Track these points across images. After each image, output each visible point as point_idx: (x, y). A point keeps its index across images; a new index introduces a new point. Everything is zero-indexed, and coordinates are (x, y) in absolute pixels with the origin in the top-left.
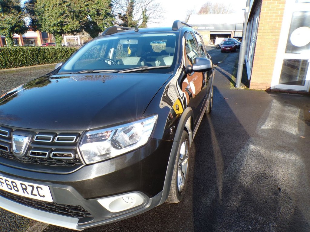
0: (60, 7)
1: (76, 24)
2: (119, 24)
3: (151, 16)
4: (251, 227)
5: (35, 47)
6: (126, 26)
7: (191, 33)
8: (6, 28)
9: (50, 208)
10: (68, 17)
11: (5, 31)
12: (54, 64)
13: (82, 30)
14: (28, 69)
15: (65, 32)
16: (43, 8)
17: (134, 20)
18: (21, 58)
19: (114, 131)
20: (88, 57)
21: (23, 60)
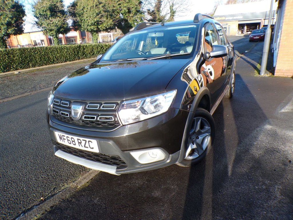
0: (96, 8)
1: (110, 22)
2: (148, 20)
3: (178, 10)
4: (257, 187)
5: (76, 45)
6: (155, 21)
7: (211, 24)
8: (53, 30)
9: (96, 158)
10: (104, 17)
11: (53, 32)
12: (91, 59)
13: (115, 28)
14: (70, 64)
15: (101, 30)
16: (82, 10)
17: (162, 15)
18: (66, 54)
19: (143, 101)
20: (121, 51)
21: (67, 56)
